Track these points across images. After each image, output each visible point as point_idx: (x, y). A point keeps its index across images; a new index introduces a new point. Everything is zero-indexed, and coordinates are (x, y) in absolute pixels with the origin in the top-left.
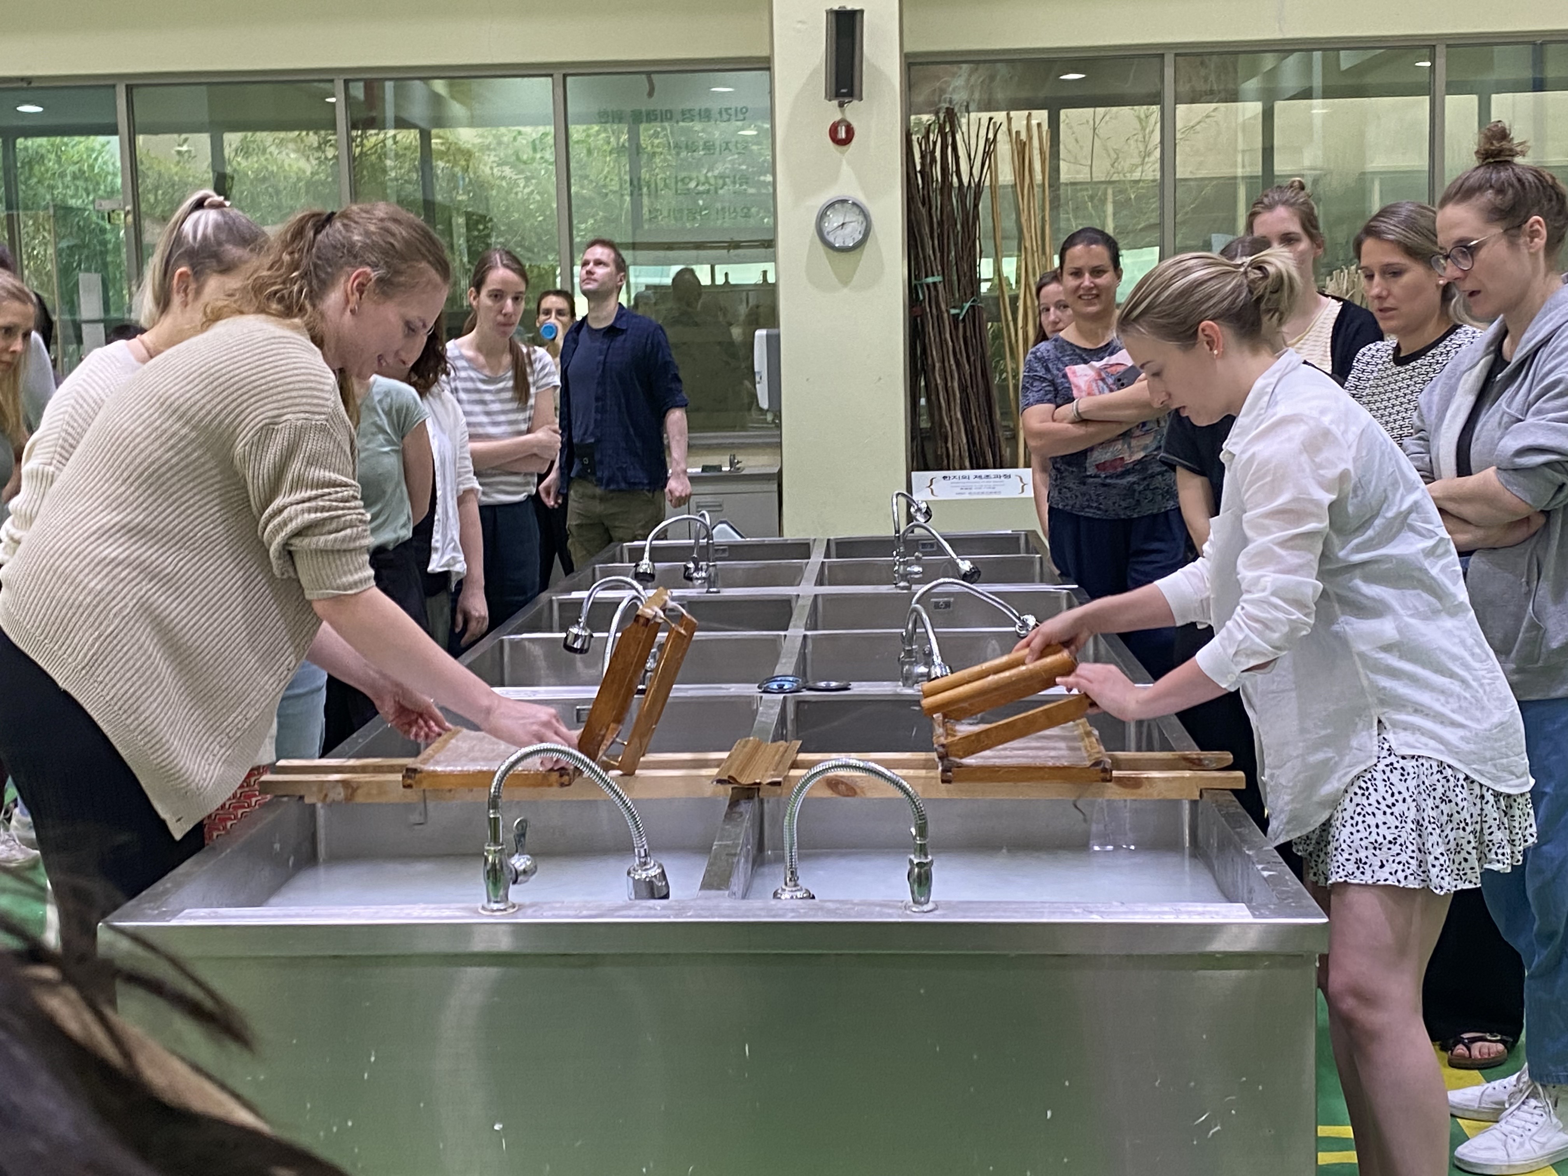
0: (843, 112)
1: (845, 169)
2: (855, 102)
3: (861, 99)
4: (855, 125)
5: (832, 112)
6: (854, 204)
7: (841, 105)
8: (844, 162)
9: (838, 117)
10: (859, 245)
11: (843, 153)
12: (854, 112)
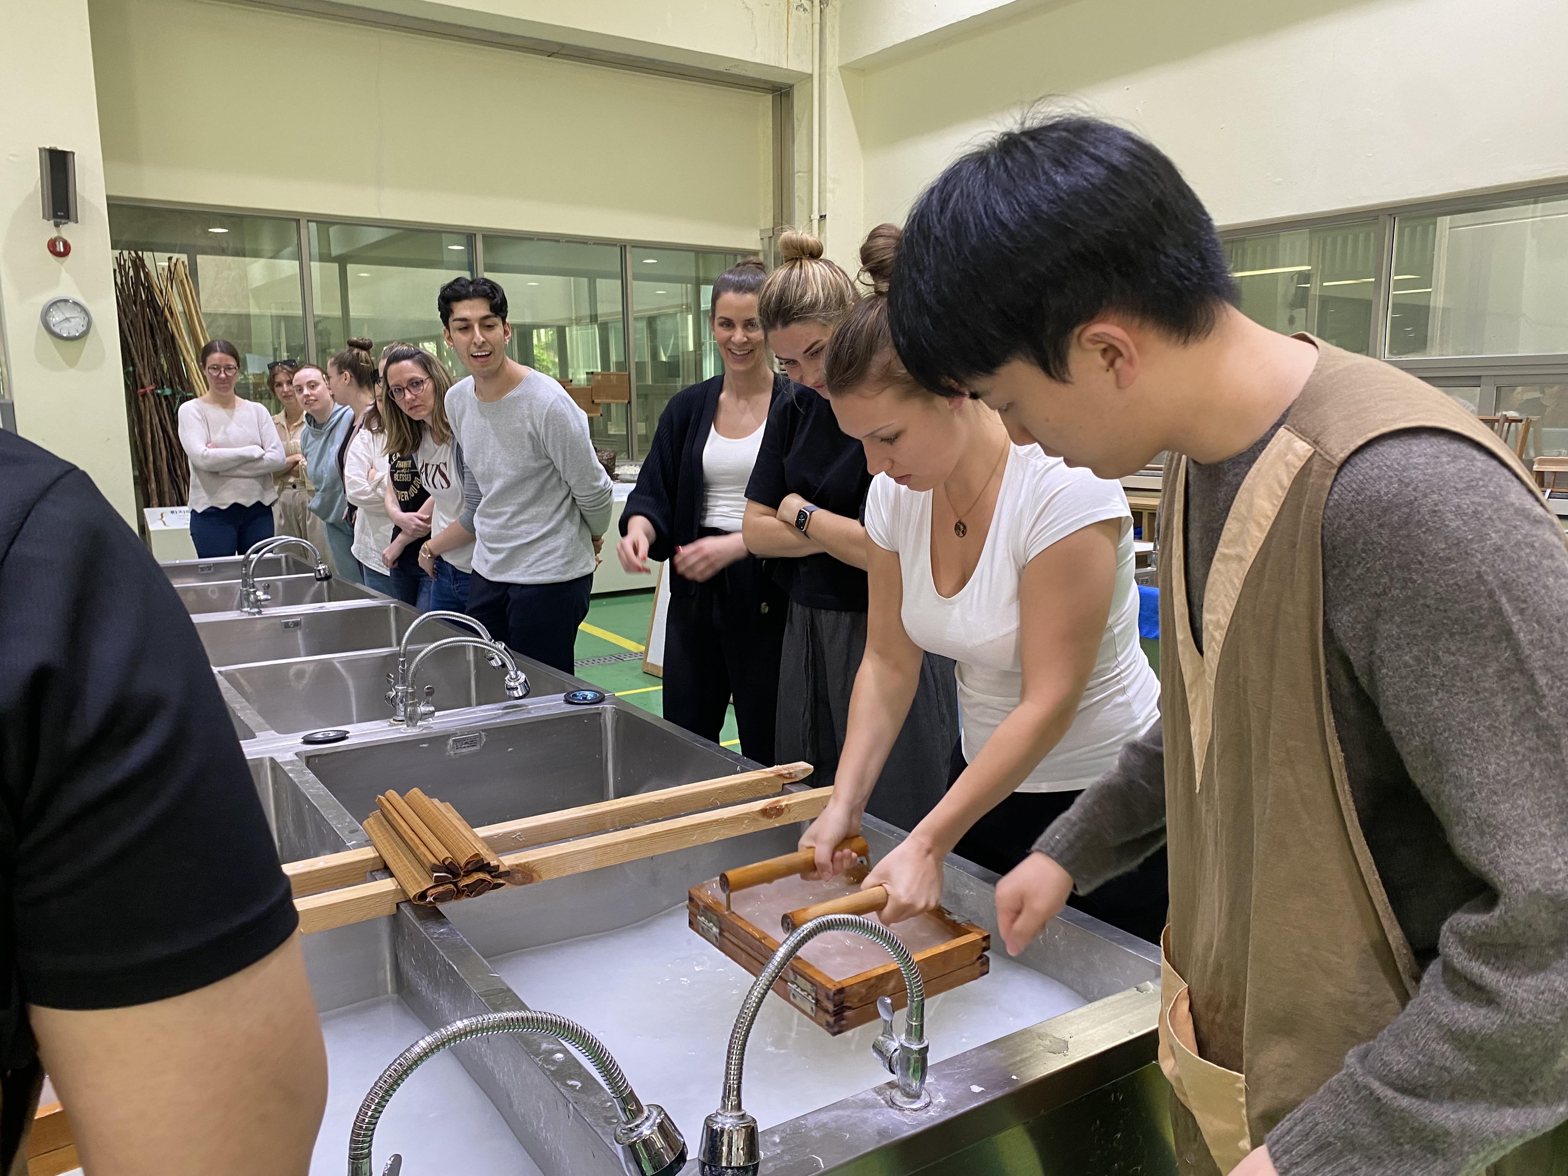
0: (59, 231)
1: (64, 275)
2: (71, 225)
3: (77, 222)
4: (70, 241)
5: (49, 231)
6: (75, 303)
7: (57, 225)
8: (63, 269)
9: (54, 234)
10: (84, 334)
11: (62, 263)
12: (68, 231)
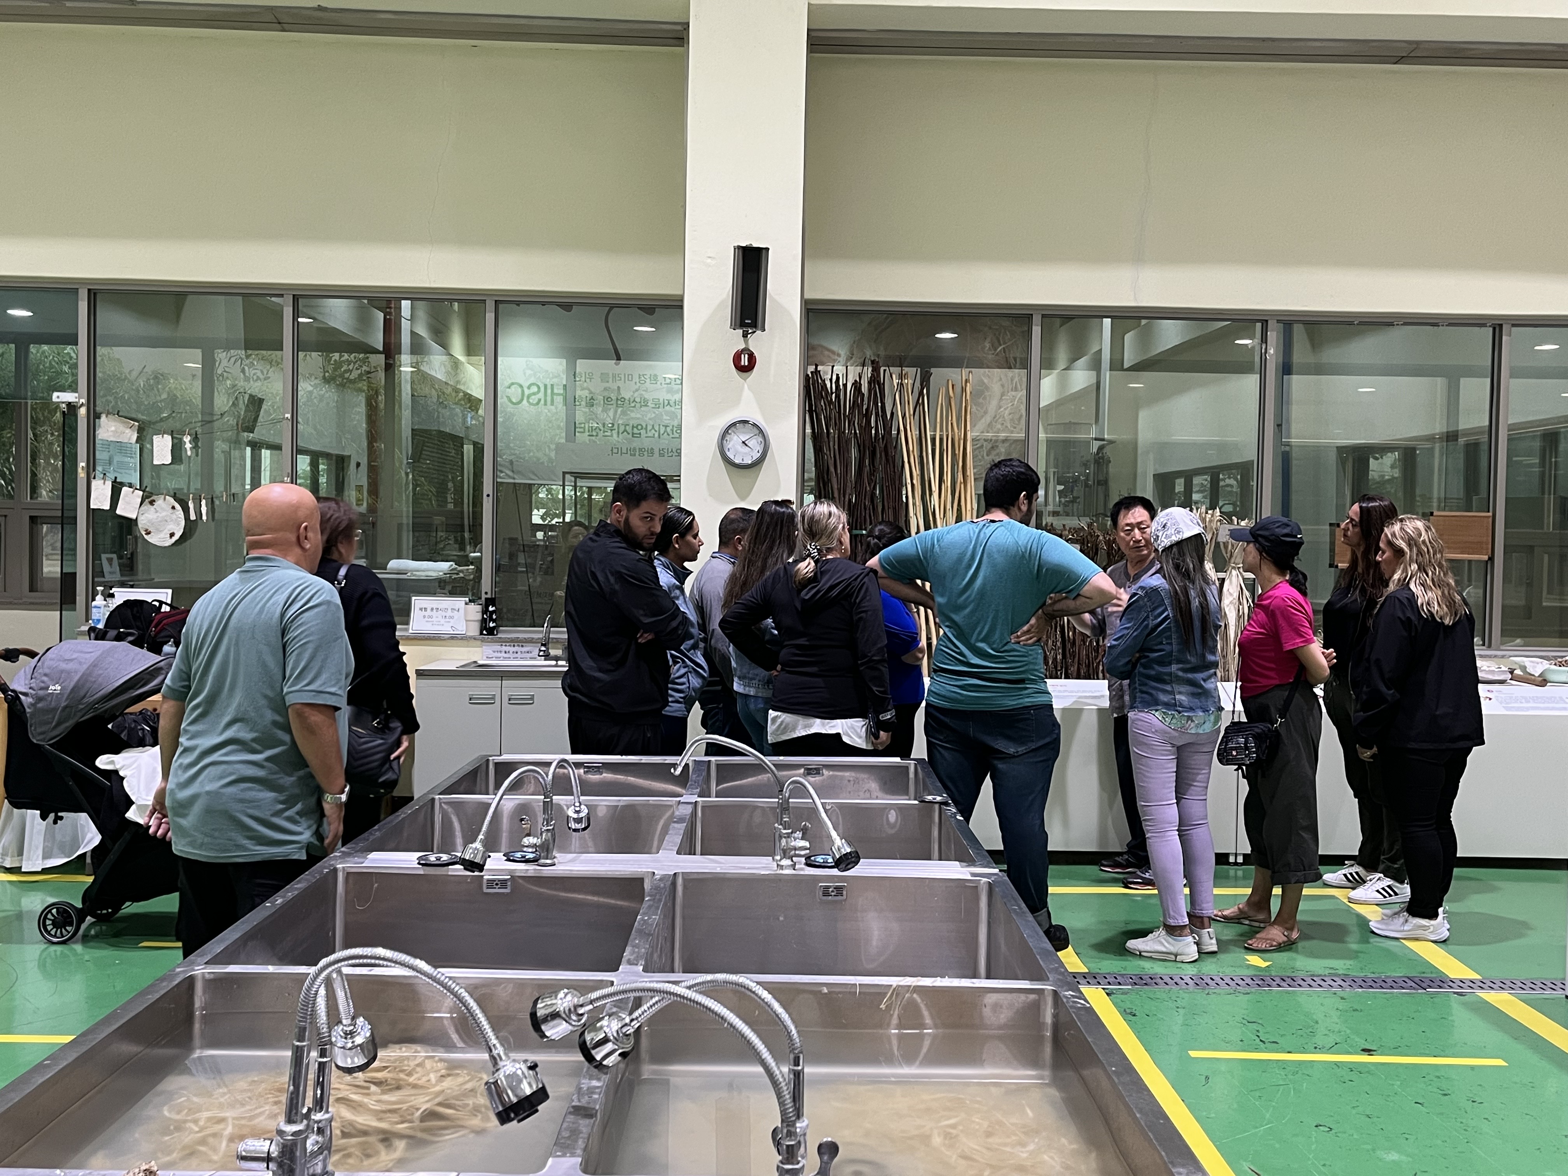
0: (746, 342)
1: (747, 393)
2: (759, 332)
3: (764, 331)
4: (756, 354)
5: (735, 341)
6: (755, 425)
7: (745, 335)
8: (745, 387)
9: (742, 345)
10: (758, 463)
11: (745, 379)
12: (757, 342)
